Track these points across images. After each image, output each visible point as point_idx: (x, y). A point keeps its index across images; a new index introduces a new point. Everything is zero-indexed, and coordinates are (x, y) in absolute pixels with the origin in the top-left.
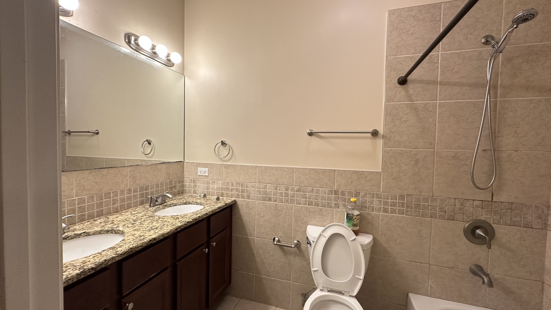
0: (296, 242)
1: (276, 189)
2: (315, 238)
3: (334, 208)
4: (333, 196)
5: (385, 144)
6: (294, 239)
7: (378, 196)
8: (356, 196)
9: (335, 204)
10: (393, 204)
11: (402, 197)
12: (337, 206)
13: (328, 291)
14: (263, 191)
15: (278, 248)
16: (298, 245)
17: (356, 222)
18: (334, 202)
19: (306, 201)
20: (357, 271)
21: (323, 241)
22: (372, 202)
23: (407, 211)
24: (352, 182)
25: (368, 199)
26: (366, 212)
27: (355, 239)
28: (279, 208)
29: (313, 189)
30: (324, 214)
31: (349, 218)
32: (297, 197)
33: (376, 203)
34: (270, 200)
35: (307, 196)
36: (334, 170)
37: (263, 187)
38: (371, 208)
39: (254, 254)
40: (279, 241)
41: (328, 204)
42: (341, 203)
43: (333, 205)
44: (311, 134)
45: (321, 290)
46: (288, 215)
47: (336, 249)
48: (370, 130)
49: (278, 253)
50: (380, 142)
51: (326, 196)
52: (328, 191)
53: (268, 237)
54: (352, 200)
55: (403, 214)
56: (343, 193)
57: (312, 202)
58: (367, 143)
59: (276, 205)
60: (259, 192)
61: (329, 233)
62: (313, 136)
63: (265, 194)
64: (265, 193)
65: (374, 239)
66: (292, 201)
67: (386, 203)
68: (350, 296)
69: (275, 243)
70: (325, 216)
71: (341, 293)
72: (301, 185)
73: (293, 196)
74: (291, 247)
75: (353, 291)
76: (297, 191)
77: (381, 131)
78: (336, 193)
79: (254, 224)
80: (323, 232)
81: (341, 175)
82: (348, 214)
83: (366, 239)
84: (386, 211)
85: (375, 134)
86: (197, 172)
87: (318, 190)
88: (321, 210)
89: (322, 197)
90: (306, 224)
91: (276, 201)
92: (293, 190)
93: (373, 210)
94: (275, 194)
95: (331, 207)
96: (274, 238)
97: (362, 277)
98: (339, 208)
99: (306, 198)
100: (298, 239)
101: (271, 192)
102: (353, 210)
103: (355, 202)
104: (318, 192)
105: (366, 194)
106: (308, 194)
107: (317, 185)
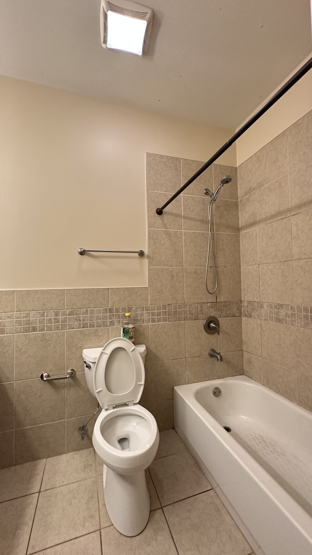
0: (69, 371)
1: (43, 315)
2: (95, 358)
3: (109, 326)
4: (108, 314)
5: (150, 264)
6: (68, 369)
7: (147, 309)
8: (129, 311)
9: (111, 322)
10: (159, 314)
11: (164, 307)
12: (112, 323)
13: (114, 408)
14: (24, 321)
15: (47, 385)
16: (73, 375)
17: (132, 334)
18: (109, 321)
19: (80, 324)
20: (138, 379)
21: (105, 358)
22: (142, 315)
23: (169, 318)
24: (124, 299)
25: (139, 313)
26: (138, 325)
27: (134, 349)
28: (48, 338)
29: (87, 310)
30: (100, 334)
31: (126, 332)
32: (70, 322)
33: (145, 317)
34: (34, 329)
35: (81, 319)
36: (108, 289)
37: (25, 315)
38: (142, 321)
39: (12, 404)
40: (48, 376)
41: (104, 323)
42: (115, 320)
43: (108, 323)
44: (82, 253)
45: (107, 410)
46: (60, 343)
47: (120, 364)
48: (138, 250)
49: (48, 390)
50: (146, 261)
51: (101, 315)
52: (103, 310)
53: (34, 376)
54: (127, 314)
55: (166, 321)
56: (117, 311)
57: (86, 324)
58: (136, 261)
59: (44, 334)
60: (20, 323)
61: (109, 351)
62: (85, 256)
63: (27, 324)
64: (28, 322)
65: (147, 348)
66: (64, 327)
67: (153, 314)
68: (134, 404)
69: (45, 379)
70: (101, 336)
71: (126, 405)
72: (74, 307)
73: (64, 321)
74: (66, 378)
75: (136, 399)
76: (69, 315)
77: (146, 252)
78: (111, 311)
79: (13, 364)
80: (104, 350)
81: (115, 293)
82: (124, 329)
83: (142, 349)
84: (153, 321)
85: (142, 253)
87: (92, 310)
88: (96, 330)
89: (97, 317)
90: (82, 348)
91: (43, 330)
92: (64, 314)
93: (144, 322)
94: (41, 322)
95: (107, 326)
96: (42, 375)
97: (143, 383)
98: (114, 325)
99: (80, 321)
100: (71, 369)
101: (36, 320)
102: (128, 324)
103: (129, 316)
104: (92, 312)
105: (137, 308)
106: (81, 316)
107: (92, 305)
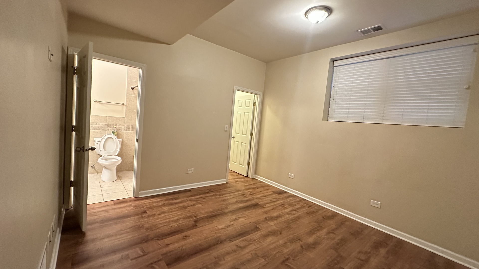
2: (100, 140)
3: (106, 130)
4: (106, 126)
5: (126, 108)
7: (124, 126)
8: (116, 126)
9: (107, 129)
10: (129, 128)
11: (132, 126)
13: (106, 156)
17: (116, 134)
18: (106, 128)
20: (117, 148)
21: (104, 140)
22: (121, 128)
23: (134, 130)
24: (114, 121)
25: (120, 127)
26: (119, 131)
27: (116, 138)
33: (123, 128)
35: (94, 127)
36: (107, 116)
41: (104, 129)
42: (109, 128)
43: (106, 129)
45: (104, 156)
47: (109, 143)
48: (121, 103)
50: (125, 107)
51: (103, 126)
52: (104, 124)
55: (132, 131)
56: (110, 125)
57: (96, 129)
58: (120, 107)
61: (106, 138)
62: (96, 103)
65: (123, 140)
67: (127, 128)
68: (115, 156)
70: (102, 134)
71: (111, 156)
75: (116, 154)
77: (125, 104)
78: (107, 125)
80: (104, 137)
81: (110, 118)
82: (113, 132)
83: (120, 140)
84: (126, 130)
85: (123, 104)
87: (99, 124)
88: (101, 132)
89: (101, 126)
90: (94, 138)
93: (122, 130)
97: (119, 149)
98: (108, 130)
99: (93, 127)
102: (115, 130)
103: (115, 127)
104: (99, 125)
105: (119, 125)
106: (94, 126)
107: (99, 122)
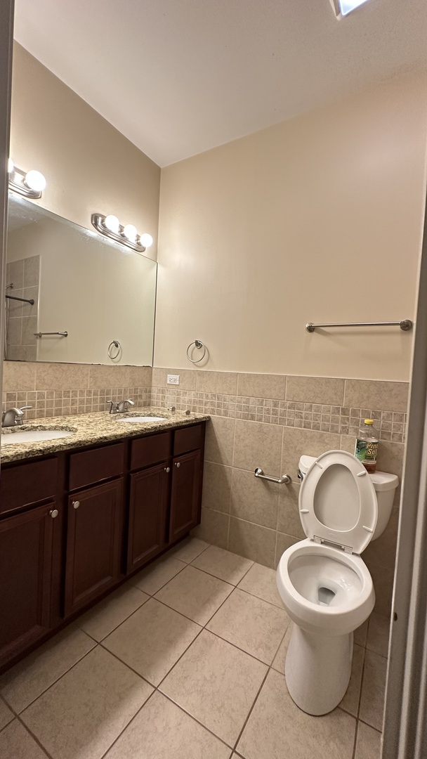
0: (285, 476)
1: (261, 403)
2: (307, 469)
3: (341, 433)
4: (340, 416)
6: (283, 473)
8: (374, 417)
9: (343, 428)
12: (345, 430)
13: (322, 543)
14: (244, 406)
15: (261, 484)
16: (288, 482)
17: (370, 452)
18: (340, 425)
19: (301, 422)
20: (365, 519)
24: (368, 397)
25: (393, 423)
26: (388, 442)
27: (365, 474)
28: (265, 430)
29: (311, 406)
30: (326, 441)
31: (361, 446)
32: (289, 416)
34: (253, 418)
35: (303, 415)
36: (343, 380)
37: (245, 400)
38: (396, 437)
39: (229, 489)
40: (262, 473)
41: (333, 426)
42: (351, 426)
43: (340, 429)
44: (311, 329)
45: (312, 540)
46: (276, 440)
47: (337, 488)
48: (399, 321)
49: (261, 490)
51: (330, 415)
52: (333, 409)
53: (249, 468)
54: (367, 421)
56: (355, 413)
57: (309, 424)
58: (395, 340)
59: (261, 425)
60: (240, 407)
62: (314, 333)
63: (247, 410)
64: (247, 409)
66: (282, 421)
68: (353, 554)
69: (257, 475)
70: (327, 444)
71: (339, 547)
72: (295, 399)
73: (283, 414)
74: (277, 482)
75: (358, 548)
76: (289, 408)
77: (414, 322)
78: (344, 411)
79: (232, 449)
80: (318, 461)
81: (353, 386)
82: (358, 442)
83: (384, 479)
85: (406, 326)
86: (166, 380)
87: (318, 407)
88: (321, 435)
89: (324, 417)
90: (301, 453)
91: (260, 420)
92: (283, 405)
94: (260, 410)
95: (337, 432)
96: (257, 470)
97: (372, 529)
98: (348, 434)
99: (302, 418)
100: (288, 474)
101: (255, 407)
102: (368, 435)
103: (371, 425)
104: (318, 410)
105: (389, 415)
106: (304, 412)
107: (318, 400)
